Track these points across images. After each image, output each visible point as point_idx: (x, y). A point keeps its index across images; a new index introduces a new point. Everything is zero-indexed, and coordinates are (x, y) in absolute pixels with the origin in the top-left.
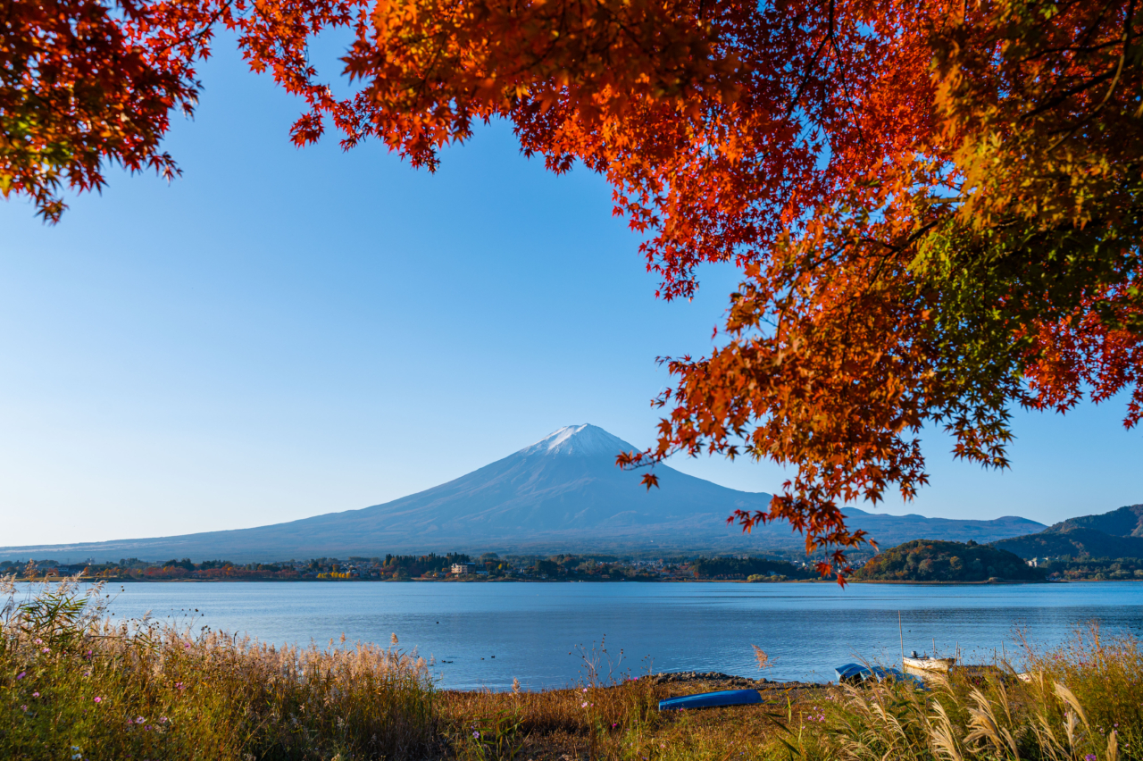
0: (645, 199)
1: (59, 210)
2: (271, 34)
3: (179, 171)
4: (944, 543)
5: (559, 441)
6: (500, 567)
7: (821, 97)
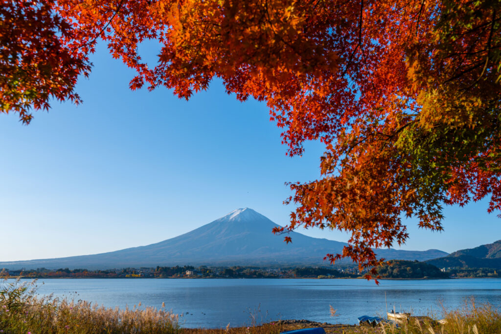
0: (283, 113)
1: (30, 119)
2: (122, 42)
3: (81, 101)
4: (404, 261)
5: (234, 215)
6: (208, 272)
7: (356, 70)
